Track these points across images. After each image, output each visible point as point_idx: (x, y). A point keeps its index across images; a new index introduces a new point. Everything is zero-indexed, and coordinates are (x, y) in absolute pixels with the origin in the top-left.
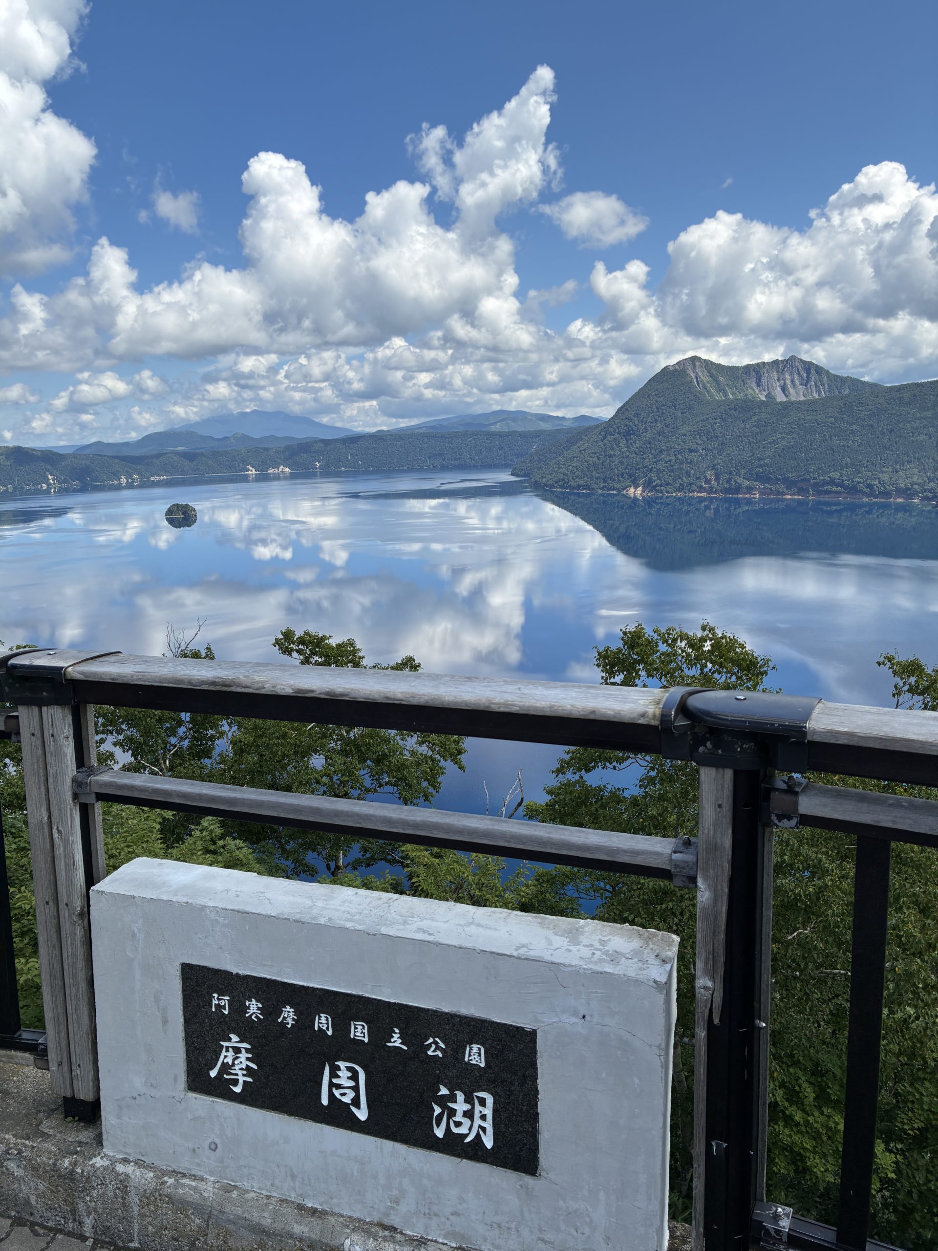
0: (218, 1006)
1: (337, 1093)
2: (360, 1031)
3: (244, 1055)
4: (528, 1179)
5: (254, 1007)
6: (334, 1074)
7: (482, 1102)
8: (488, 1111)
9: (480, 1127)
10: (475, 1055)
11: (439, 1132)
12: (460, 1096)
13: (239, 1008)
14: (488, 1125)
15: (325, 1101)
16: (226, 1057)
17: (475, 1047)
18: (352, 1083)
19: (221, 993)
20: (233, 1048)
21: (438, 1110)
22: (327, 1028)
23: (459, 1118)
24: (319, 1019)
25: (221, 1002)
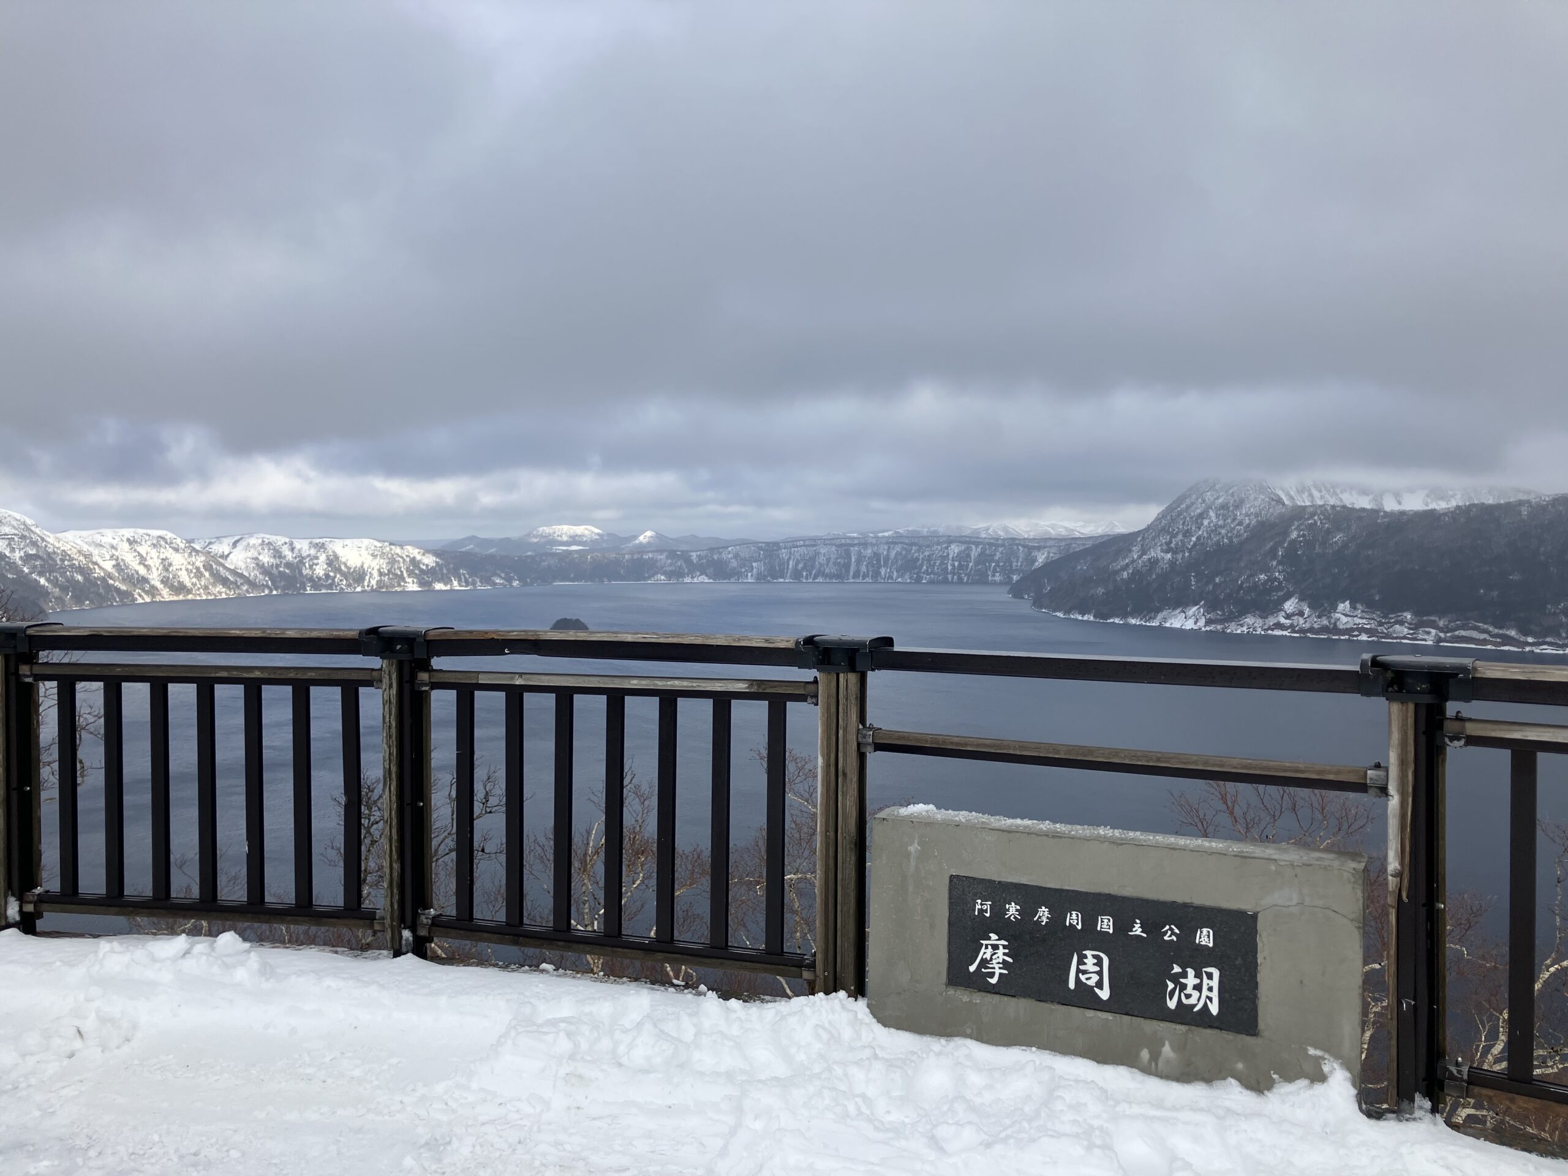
0: (981, 911)
1: (1083, 977)
2: (1106, 924)
3: (1001, 951)
4: (1249, 1039)
5: (1012, 910)
6: (1081, 962)
7: (1210, 976)
8: (1215, 983)
9: (1208, 997)
10: (1205, 937)
11: (1172, 1004)
12: (1191, 972)
13: (999, 911)
14: (1215, 995)
15: (1072, 985)
16: (985, 953)
17: (1205, 930)
18: (1097, 969)
19: (984, 899)
20: (991, 945)
21: (1171, 986)
22: (1078, 924)
23: (1189, 990)
24: (1071, 916)
25: (983, 906)
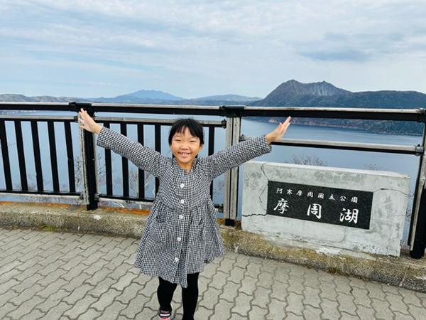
0: (279, 192)
1: (312, 212)
2: (321, 196)
3: (285, 204)
4: (366, 230)
5: (289, 191)
6: (312, 207)
7: (355, 212)
8: (357, 214)
9: (354, 218)
10: (355, 200)
11: (342, 220)
12: (349, 210)
13: (285, 192)
14: (356, 217)
15: (308, 214)
16: (280, 204)
17: (355, 198)
18: (317, 209)
19: (280, 188)
20: (282, 202)
21: (342, 214)
22: (311, 196)
23: (348, 216)
24: (309, 193)
